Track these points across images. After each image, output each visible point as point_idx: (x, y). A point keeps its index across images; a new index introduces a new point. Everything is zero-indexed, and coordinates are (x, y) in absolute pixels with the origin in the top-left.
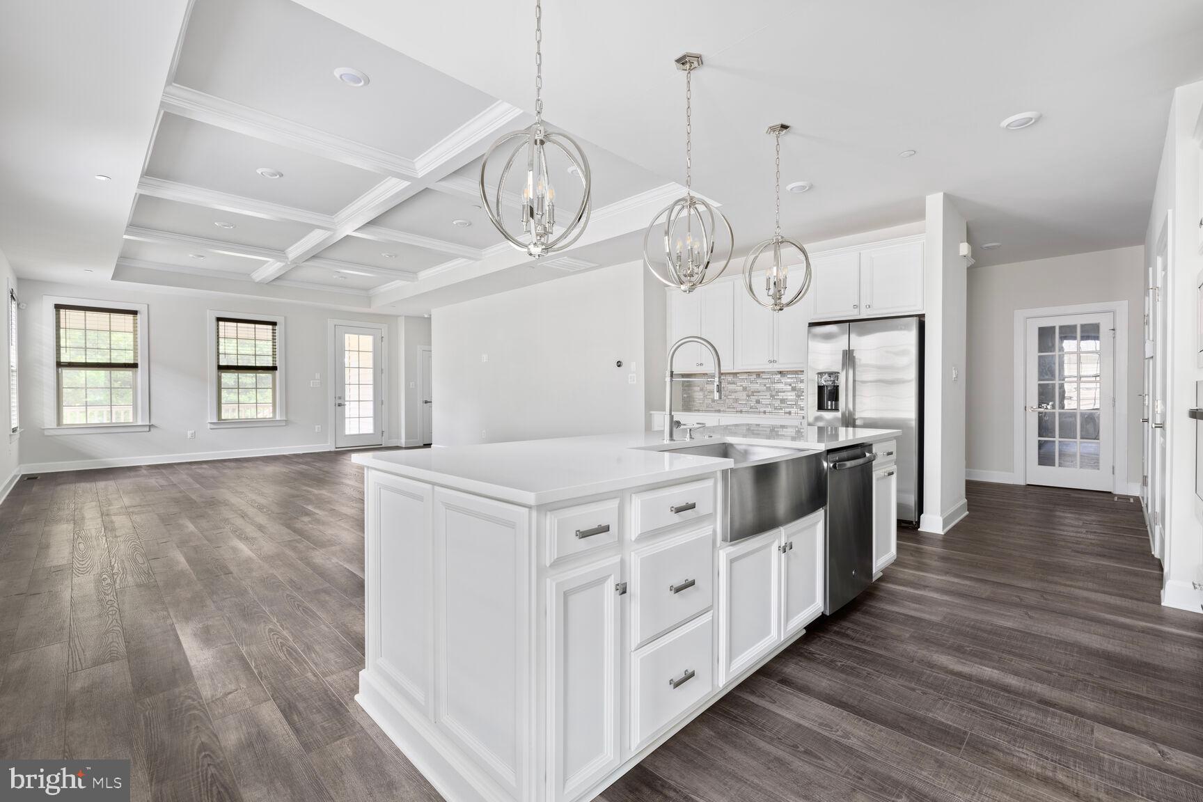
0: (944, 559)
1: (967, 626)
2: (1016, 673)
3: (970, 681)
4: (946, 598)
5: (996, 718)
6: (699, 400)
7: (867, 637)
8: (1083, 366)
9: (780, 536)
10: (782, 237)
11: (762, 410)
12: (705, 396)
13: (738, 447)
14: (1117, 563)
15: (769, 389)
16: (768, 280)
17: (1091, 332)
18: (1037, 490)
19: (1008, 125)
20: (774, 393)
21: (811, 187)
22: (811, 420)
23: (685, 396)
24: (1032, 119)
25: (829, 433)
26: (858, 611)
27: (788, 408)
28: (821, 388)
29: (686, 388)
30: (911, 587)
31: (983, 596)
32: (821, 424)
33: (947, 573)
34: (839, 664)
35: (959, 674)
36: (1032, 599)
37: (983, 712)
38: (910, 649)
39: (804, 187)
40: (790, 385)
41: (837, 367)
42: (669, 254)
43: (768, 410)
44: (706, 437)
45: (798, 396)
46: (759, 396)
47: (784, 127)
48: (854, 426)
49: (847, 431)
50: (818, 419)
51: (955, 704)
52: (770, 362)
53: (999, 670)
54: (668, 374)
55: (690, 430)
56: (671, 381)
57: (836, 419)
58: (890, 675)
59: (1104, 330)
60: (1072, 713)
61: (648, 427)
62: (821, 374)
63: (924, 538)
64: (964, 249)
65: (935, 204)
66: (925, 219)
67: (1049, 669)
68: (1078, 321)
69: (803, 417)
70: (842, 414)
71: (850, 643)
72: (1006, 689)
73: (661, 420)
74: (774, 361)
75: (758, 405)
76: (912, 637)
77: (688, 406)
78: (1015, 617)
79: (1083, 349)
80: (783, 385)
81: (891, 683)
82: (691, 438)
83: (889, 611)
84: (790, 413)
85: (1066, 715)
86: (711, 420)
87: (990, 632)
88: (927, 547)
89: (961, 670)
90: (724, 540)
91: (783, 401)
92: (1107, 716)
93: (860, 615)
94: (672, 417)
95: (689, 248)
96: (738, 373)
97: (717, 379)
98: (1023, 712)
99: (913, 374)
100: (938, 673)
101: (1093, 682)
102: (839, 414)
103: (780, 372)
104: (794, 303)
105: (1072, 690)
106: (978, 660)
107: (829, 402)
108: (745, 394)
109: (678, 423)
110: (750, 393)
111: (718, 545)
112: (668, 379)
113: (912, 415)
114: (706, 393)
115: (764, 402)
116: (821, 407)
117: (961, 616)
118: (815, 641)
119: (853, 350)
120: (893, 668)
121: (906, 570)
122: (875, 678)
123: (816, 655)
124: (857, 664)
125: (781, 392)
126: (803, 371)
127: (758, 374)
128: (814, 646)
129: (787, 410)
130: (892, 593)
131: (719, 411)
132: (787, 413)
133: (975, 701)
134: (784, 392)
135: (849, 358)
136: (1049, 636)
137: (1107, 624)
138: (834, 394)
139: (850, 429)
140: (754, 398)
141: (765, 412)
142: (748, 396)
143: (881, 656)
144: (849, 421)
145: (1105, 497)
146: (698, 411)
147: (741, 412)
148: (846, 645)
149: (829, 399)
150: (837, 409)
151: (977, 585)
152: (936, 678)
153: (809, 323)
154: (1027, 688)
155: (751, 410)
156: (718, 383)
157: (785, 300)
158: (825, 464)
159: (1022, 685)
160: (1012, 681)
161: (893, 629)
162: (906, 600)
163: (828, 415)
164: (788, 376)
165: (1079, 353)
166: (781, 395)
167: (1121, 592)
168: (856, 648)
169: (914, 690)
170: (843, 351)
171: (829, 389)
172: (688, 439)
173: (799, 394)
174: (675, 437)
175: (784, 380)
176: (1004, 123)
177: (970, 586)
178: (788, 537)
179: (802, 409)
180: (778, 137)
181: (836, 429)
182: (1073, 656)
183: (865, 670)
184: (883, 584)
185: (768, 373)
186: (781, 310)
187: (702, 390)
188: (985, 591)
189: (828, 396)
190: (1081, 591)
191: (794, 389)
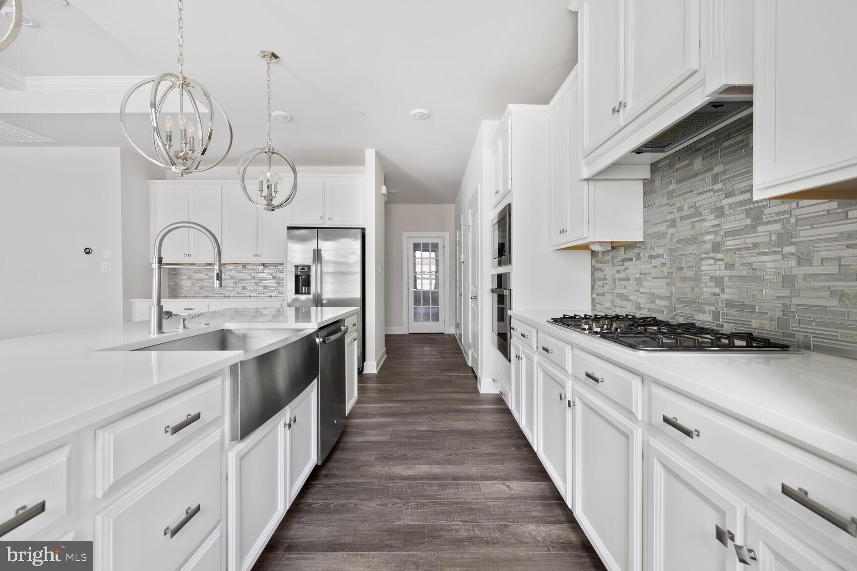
0: (381, 391)
1: (405, 437)
2: (437, 463)
3: (416, 480)
4: (389, 420)
5: (436, 504)
6: (187, 287)
7: (348, 471)
8: (424, 266)
9: (286, 414)
10: (273, 149)
11: (248, 295)
12: (193, 284)
13: (237, 332)
14: (457, 373)
15: (253, 277)
16: (261, 183)
17: (435, 247)
18: (415, 336)
19: (414, 114)
20: (258, 281)
21: (292, 119)
22: (289, 301)
23: (171, 284)
24: (425, 114)
25: (304, 311)
26: (338, 450)
27: (269, 292)
28: (297, 277)
29: (172, 277)
30: (367, 418)
31: (407, 412)
32: (297, 305)
33: (385, 401)
34: (332, 506)
35: (409, 478)
36: (430, 406)
37: (430, 502)
38: (378, 470)
39: (286, 117)
40: (271, 275)
41: (309, 262)
42: (157, 130)
43: (253, 295)
44: (203, 326)
45: (278, 283)
46: (244, 283)
47: (274, 56)
48: (322, 305)
49: (317, 311)
50: (294, 300)
51: (413, 504)
52: (255, 255)
53: (428, 464)
54: (156, 260)
55: (184, 320)
56: (160, 268)
57: (308, 299)
58: (369, 499)
59: (440, 246)
60: (469, 480)
61: (128, 318)
62: (297, 267)
63: (366, 378)
64: (384, 190)
65: (370, 156)
66: (364, 165)
67: (450, 453)
68: (430, 241)
69: (284, 300)
70: (313, 297)
71: (337, 481)
72: (435, 477)
73: (146, 309)
74: (259, 255)
75: (244, 291)
76: (376, 458)
77: (174, 293)
78: (426, 422)
79: (424, 257)
80: (265, 274)
81: (371, 506)
82: (185, 327)
83: (358, 442)
84: (271, 297)
85: (464, 483)
86: (200, 306)
87: (417, 438)
88: (369, 385)
89: (409, 473)
90: (233, 438)
91: (265, 287)
92: (482, 474)
93: (340, 453)
94: (160, 307)
95: (182, 128)
96: (226, 264)
97: (217, 267)
98: (448, 491)
99: (358, 268)
100: (398, 483)
101: (471, 453)
102: (311, 296)
103: (263, 265)
104: (284, 206)
105: (464, 463)
106: (415, 462)
107: (304, 288)
108: (232, 282)
109: (169, 314)
110: (237, 281)
111: (227, 446)
112: (155, 266)
113: (358, 295)
114: (194, 282)
115: (249, 288)
116: (297, 291)
117: (400, 431)
118: (310, 492)
119: (320, 250)
120: (370, 491)
121: (362, 406)
122: (360, 507)
123: (313, 506)
124: (345, 499)
125: (264, 280)
126: (283, 264)
127: (244, 266)
128: (311, 496)
129: (269, 294)
130: (357, 426)
131: (207, 297)
132: (269, 297)
133: (421, 496)
134: (266, 280)
135: (317, 255)
136: (444, 429)
137: (465, 412)
138: (307, 283)
139: (319, 308)
140: (240, 285)
141: (250, 297)
142: (235, 283)
143: (360, 484)
144: (318, 302)
145: (441, 336)
146: (186, 297)
147: (229, 297)
148: (335, 484)
149: (303, 286)
150: (309, 293)
151: (402, 405)
152: (397, 487)
153: (288, 227)
154: (445, 472)
155: (238, 295)
156: (218, 271)
157: (275, 202)
158: (317, 340)
159: (441, 470)
160: (436, 470)
161: (364, 457)
162: (367, 430)
163: (303, 297)
164: (270, 268)
165: (422, 258)
166: (265, 283)
167: (464, 390)
168: (342, 485)
169: (386, 505)
170: (314, 249)
171: (303, 277)
172: (181, 330)
173: (280, 282)
174: (164, 329)
175: (266, 270)
176: (413, 112)
177: (399, 407)
178: (292, 411)
179: (281, 293)
180: (269, 63)
181: (309, 309)
182: (457, 439)
183: (352, 503)
184: (350, 421)
185: (253, 264)
186: (273, 210)
187: (189, 278)
188: (407, 408)
189: (303, 281)
190: (447, 395)
191: (274, 278)
